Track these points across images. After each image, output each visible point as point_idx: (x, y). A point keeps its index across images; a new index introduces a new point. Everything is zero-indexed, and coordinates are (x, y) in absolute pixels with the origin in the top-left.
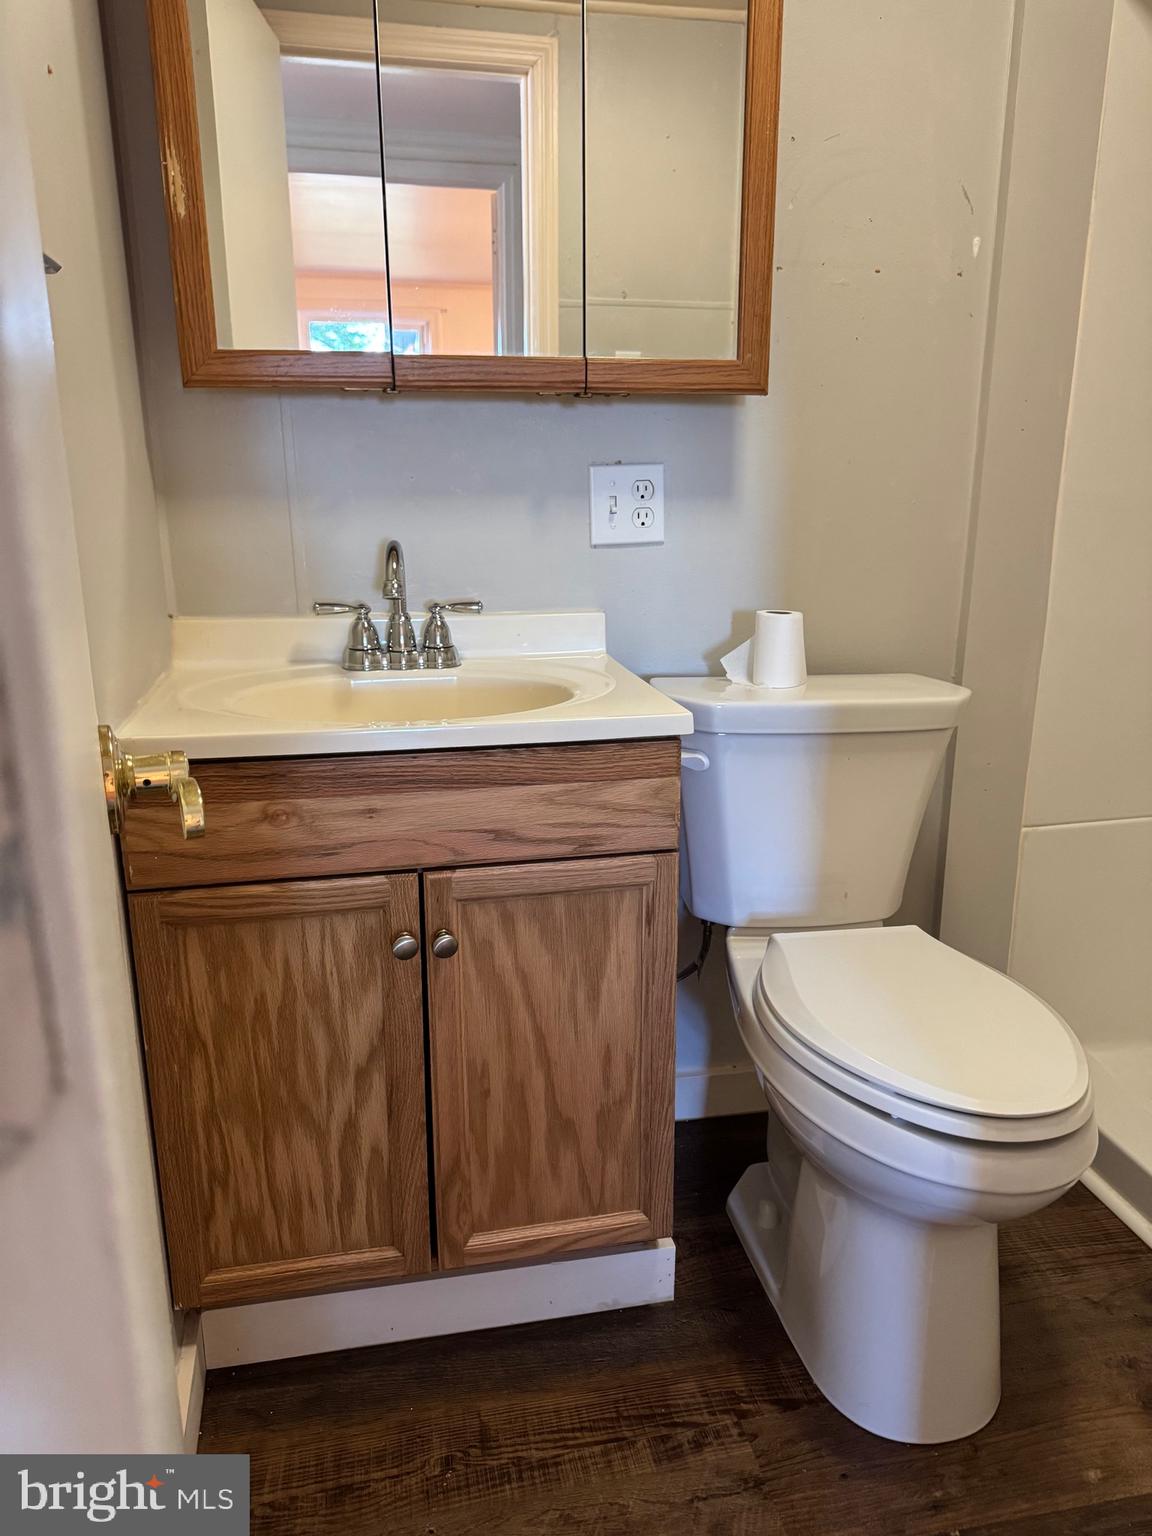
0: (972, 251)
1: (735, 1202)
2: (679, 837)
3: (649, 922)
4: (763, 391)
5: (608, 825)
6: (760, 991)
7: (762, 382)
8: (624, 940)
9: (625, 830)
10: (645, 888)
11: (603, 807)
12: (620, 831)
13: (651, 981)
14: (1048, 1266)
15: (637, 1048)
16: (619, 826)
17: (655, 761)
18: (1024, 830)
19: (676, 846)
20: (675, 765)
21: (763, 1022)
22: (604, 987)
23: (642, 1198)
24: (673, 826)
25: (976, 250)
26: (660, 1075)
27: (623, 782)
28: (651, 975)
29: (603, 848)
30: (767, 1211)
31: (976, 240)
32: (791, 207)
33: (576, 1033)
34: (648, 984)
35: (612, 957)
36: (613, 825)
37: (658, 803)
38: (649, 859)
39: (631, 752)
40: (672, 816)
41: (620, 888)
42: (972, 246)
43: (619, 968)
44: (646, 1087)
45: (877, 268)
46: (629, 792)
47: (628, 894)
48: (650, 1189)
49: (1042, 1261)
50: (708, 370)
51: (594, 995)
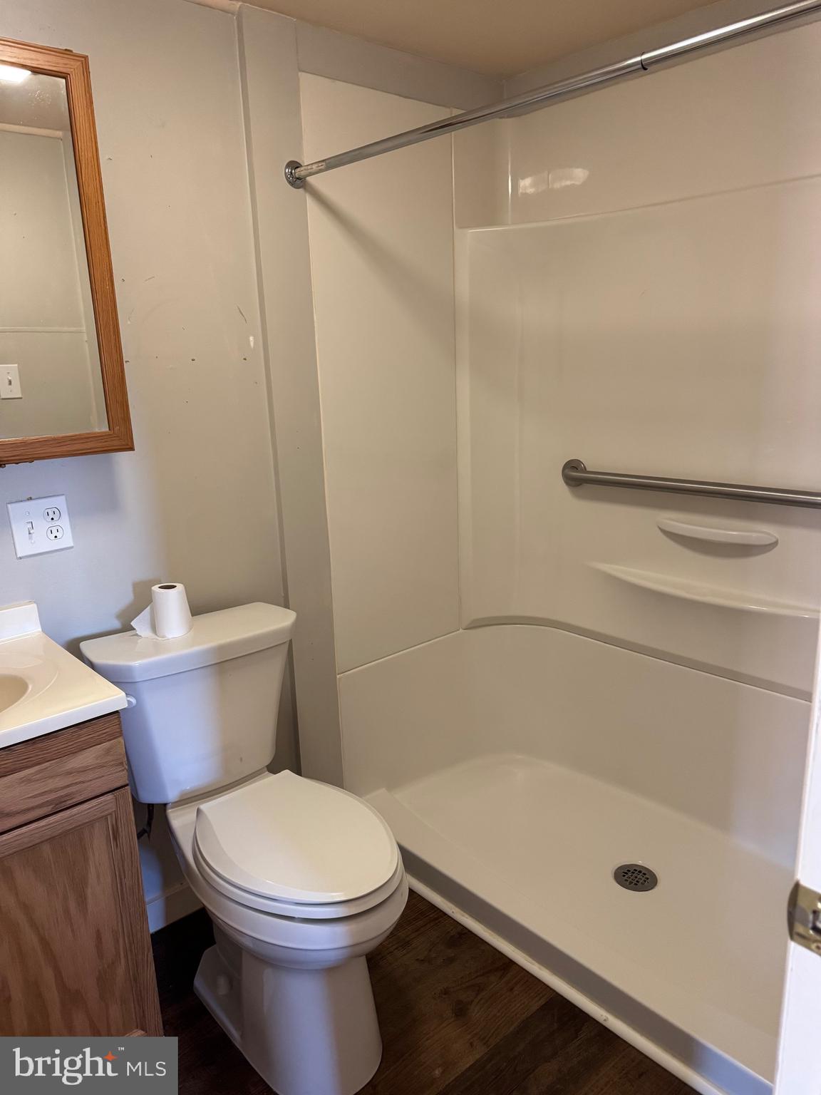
0: (249, 345)
1: (199, 983)
2: (128, 776)
3: (115, 838)
4: (132, 449)
5: (76, 783)
6: (197, 849)
7: (130, 444)
8: (99, 855)
9: (89, 783)
10: (109, 817)
11: (69, 773)
12: (85, 785)
13: (123, 877)
14: (394, 947)
15: (120, 924)
16: (83, 782)
17: (105, 731)
18: (338, 676)
19: (127, 782)
20: (118, 730)
21: (203, 874)
22: (89, 891)
23: (138, 1020)
24: (123, 770)
25: (252, 344)
26: (139, 936)
27: (83, 752)
28: (122, 874)
29: (74, 800)
30: (222, 982)
31: (251, 338)
32: (129, 323)
33: (73, 931)
34: (121, 879)
35: (92, 870)
36: (80, 782)
37: (110, 758)
38: (110, 796)
39: (85, 730)
40: (122, 763)
41: (91, 824)
42: (249, 342)
43: (98, 877)
44: (131, 947)
45: (192, 358)
46: (87, 758)
47: (97, 824)
48: (143, 1012)
49: (391, 945)
50: (91, 439)
51: (82, 901)
